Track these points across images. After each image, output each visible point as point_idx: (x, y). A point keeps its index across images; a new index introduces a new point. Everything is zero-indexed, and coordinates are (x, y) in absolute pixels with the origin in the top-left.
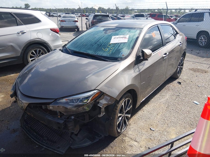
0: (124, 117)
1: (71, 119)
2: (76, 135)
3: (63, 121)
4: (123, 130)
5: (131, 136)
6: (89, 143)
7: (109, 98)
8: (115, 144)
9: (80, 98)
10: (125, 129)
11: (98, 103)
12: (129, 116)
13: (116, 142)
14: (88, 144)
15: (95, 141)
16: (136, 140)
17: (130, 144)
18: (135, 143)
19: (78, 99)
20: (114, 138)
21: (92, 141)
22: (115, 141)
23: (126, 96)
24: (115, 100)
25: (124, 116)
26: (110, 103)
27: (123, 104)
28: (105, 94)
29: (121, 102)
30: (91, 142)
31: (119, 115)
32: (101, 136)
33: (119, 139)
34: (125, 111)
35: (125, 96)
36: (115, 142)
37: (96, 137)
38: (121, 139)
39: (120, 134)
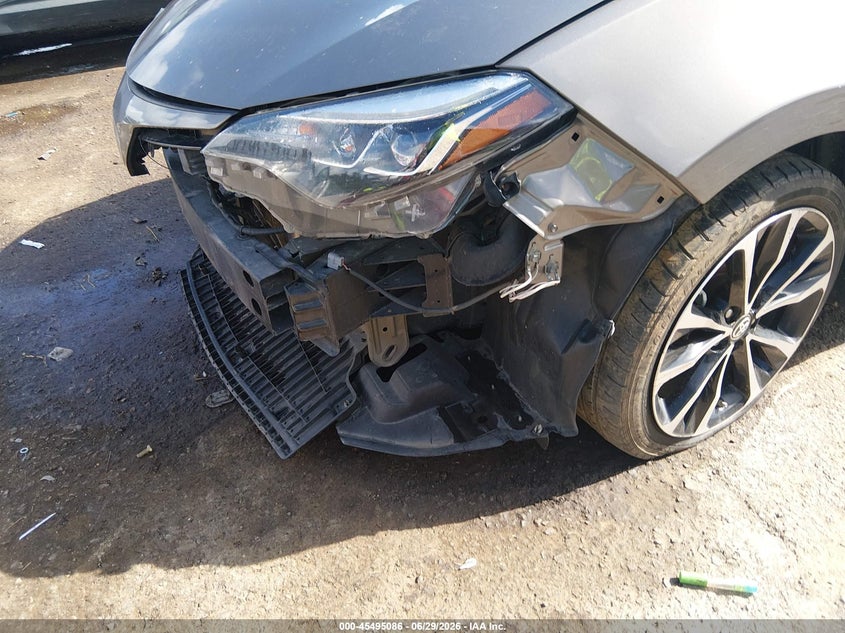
0: (740, 343)
1: (326, 267)
2: (385, 374)
3: (273, 271)
4: (703, 428)
5: (754, 481)
6: (436, 443)
7: (617, 165)
8: (620, 497)
9: (378, 127)
10: (730, 425)
11: (512, 188)
12: (788, 346)
13: (631, 489)
14: (435, 445)
15: (477, 445)
16: (779, 526)
17: (722, 536)
18: (768, 546)
19: (363, 132)
20: (626, 461)
21: (459, 438)
22: (620, 479)
23: (792, 184)
24: (671, 194)
25: (737, 337)
26: (627, 209)
27: (748, 246)
28: (585, 129)
29: (733, 221)
30: (451, 442)
31: (691, 320)
32: (529, 420)
33: (655, 474)
34: (757, 306)
35: (783, 181)
36: (619, 490)
37: (500, 418)
38: (669, 479)
39: (672, 448)
